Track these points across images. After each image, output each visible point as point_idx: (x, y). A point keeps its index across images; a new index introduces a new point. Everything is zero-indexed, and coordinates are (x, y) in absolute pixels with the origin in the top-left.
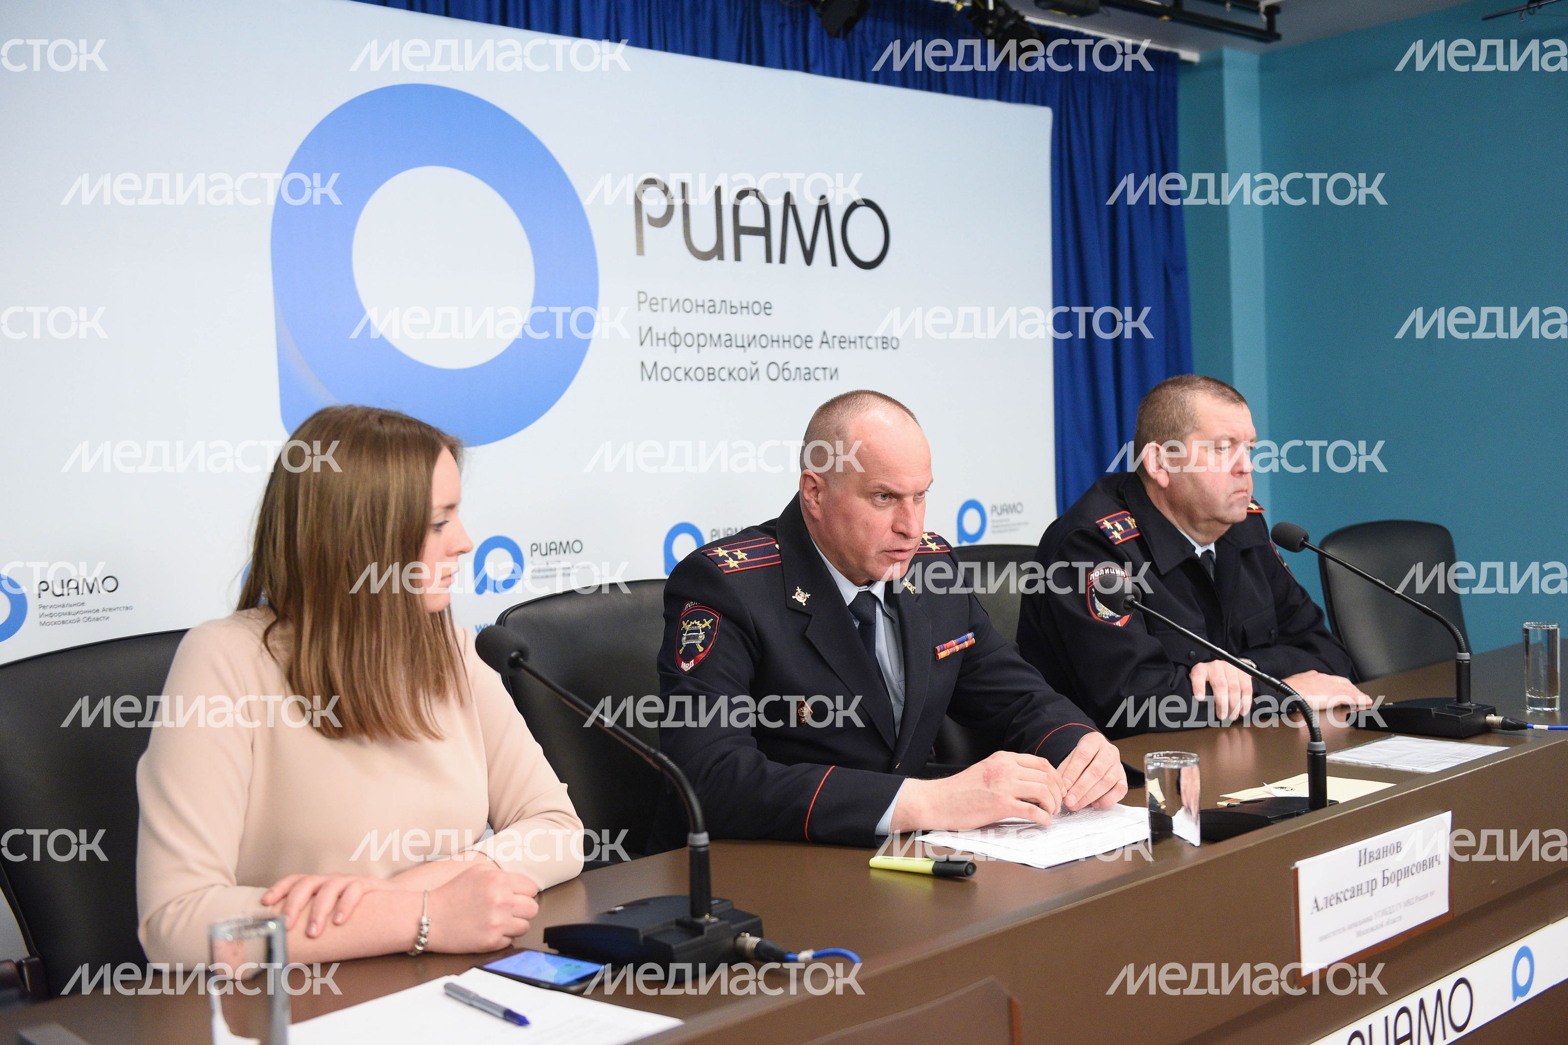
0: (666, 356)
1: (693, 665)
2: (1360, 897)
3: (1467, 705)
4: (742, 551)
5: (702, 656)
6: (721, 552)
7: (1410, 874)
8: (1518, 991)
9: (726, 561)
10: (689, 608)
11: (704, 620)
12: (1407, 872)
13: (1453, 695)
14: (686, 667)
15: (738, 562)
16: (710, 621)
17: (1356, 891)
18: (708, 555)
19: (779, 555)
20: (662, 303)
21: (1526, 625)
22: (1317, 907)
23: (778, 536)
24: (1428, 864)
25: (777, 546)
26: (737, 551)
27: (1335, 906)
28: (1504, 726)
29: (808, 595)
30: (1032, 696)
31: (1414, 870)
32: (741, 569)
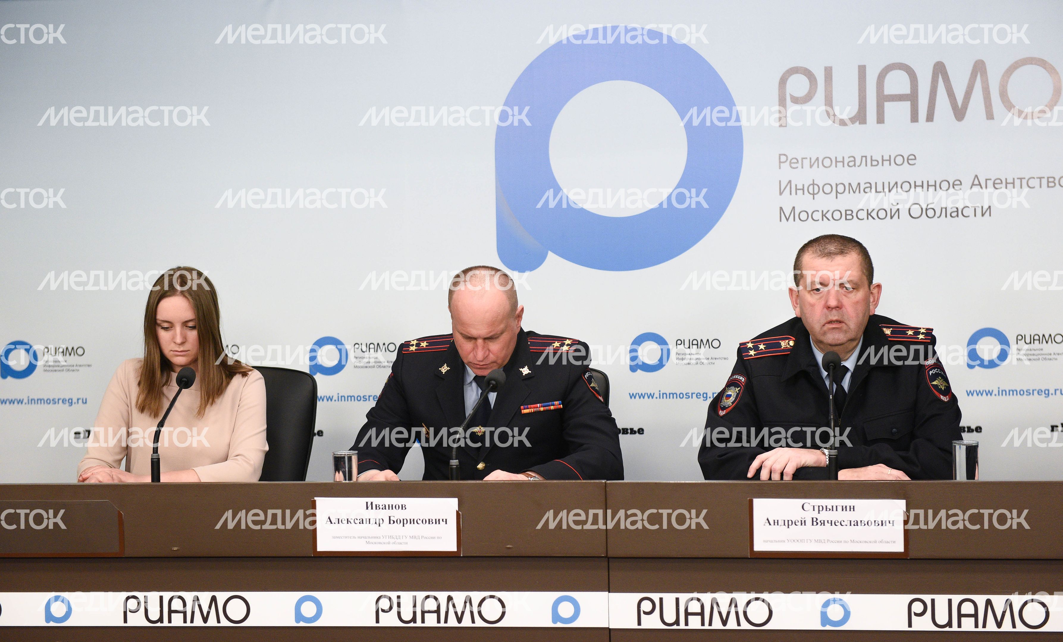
0: (804, 202)
15: (417, 348)
19: (449, 346)
20: (802, 161)
29: (448, 369)
32: (416, 352)
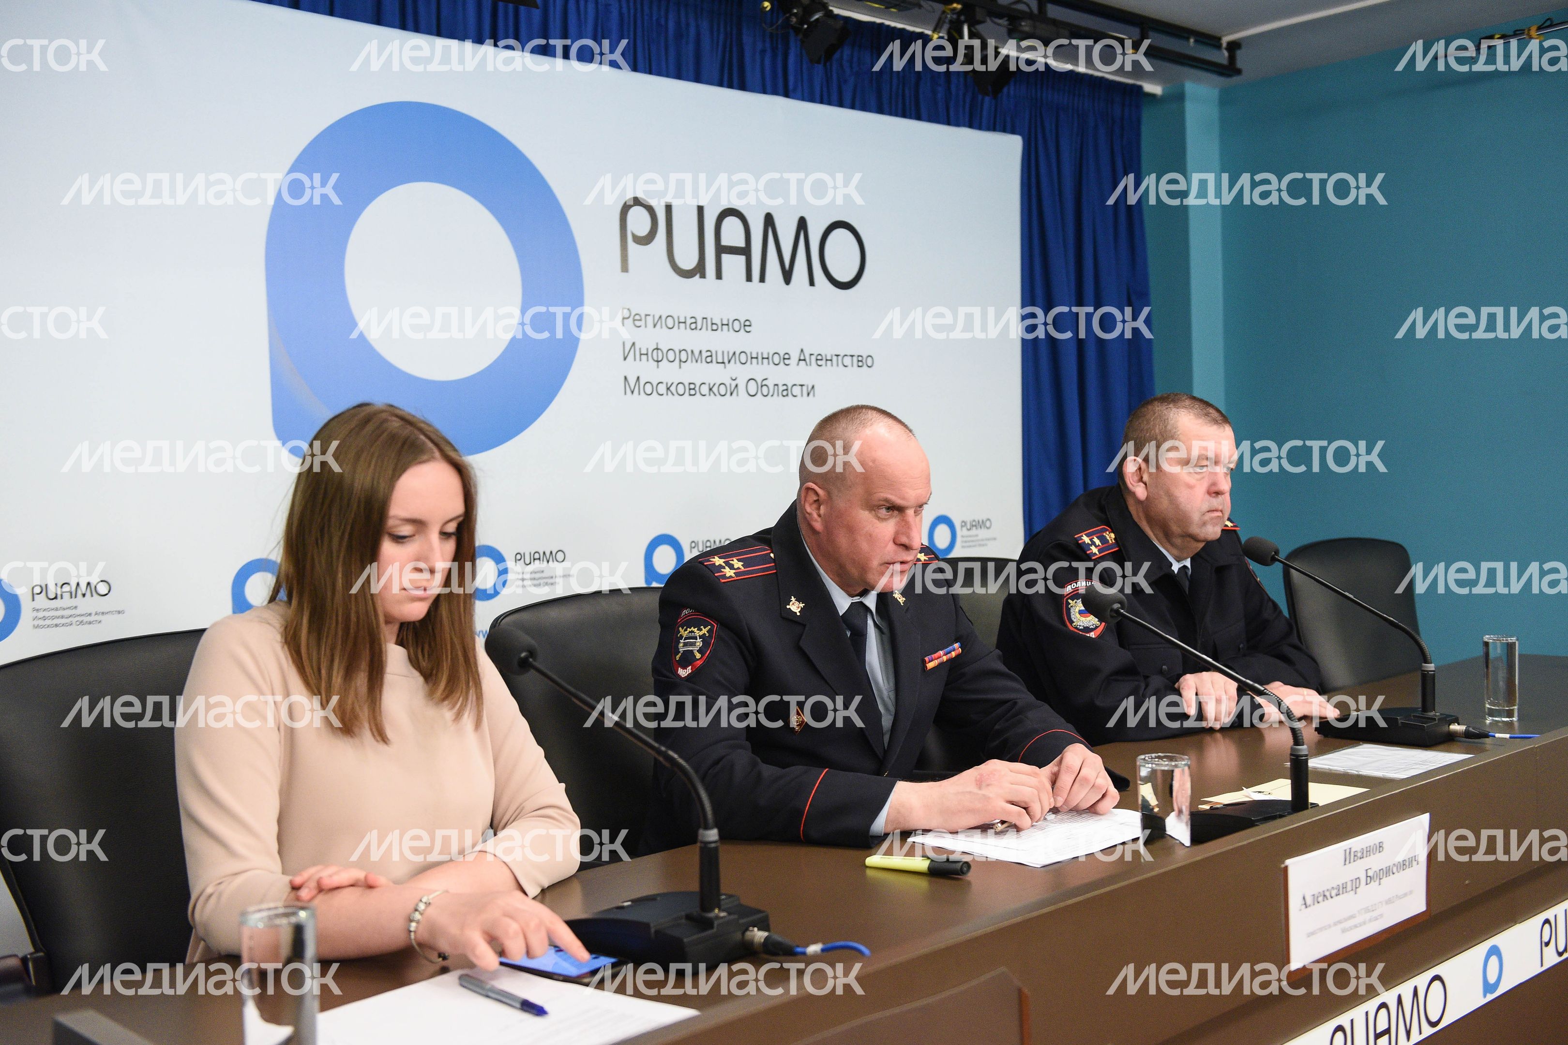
0: (648, 371)
1: (690, 671)
2: (1345, 894)
3: (1432, 714)
4: (739, 560)
5: (699, 663)
6: (718, 561)
7: (1391, 874)
8: (1488, 988)
9: (723, 570)
10: (686, 614)
11: (702, 627)
12: (1388, 871)
13: (1419, 705)
14: (683, 673)
15: (734, 571)
16: (707, 628)
17: (1341, 890)
18: (705, 564)
19: (773, 564)
21: (1486, 638)
22: (1305, 904)
23: (773, 545)
24: (1407, 864)
25: (772, 555)
26: (733, 560)
27: (1321, 904)
28: (1467, 735)
29: (802, 605)
30: (1015, 703)
31: (1395, 870)
32: (737, 578)
